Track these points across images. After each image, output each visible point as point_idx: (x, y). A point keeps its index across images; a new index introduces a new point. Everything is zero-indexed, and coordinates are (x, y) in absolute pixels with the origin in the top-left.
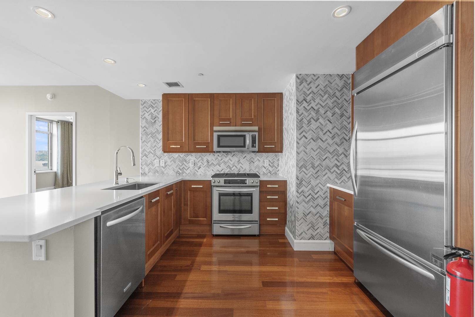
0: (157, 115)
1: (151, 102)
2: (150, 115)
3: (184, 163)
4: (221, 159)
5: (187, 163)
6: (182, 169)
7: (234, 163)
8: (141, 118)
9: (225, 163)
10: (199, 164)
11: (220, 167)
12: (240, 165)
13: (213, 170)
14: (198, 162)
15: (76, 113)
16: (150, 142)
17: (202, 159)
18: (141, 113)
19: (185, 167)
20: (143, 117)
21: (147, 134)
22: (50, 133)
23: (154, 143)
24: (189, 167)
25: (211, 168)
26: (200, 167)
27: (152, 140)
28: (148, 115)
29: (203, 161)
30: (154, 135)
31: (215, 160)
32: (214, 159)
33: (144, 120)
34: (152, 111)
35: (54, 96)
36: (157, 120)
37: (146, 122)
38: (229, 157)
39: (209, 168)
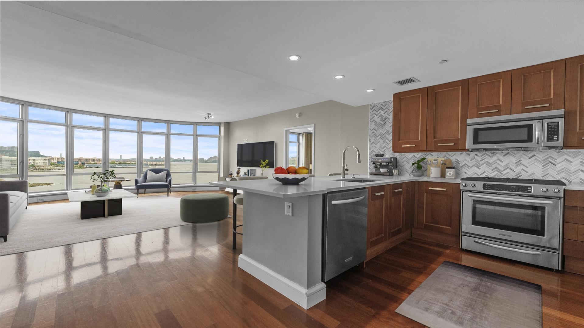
0: (387, 116)
1: (381, 104)
2: (380, 117)
4: (480, 159)
7: (507, 165)
8: (369, 121)
9: (489, 164)
11: (480, 169)
12: (522, 167)
15: (315, 124)
16: (379, 143)
18: (370, 117)
20: (372, 121)
21: (376, 136)
22: (298, 143)
23: (384, 143)
27: (381, 141)
28: (378, 118)
30: (383, 136)
31: (471, 161)
32: (469, 160)
33: (374, 123)
34: (382, 113)
35: (300, 114)
36: (387, 121)
37: (375, 124)
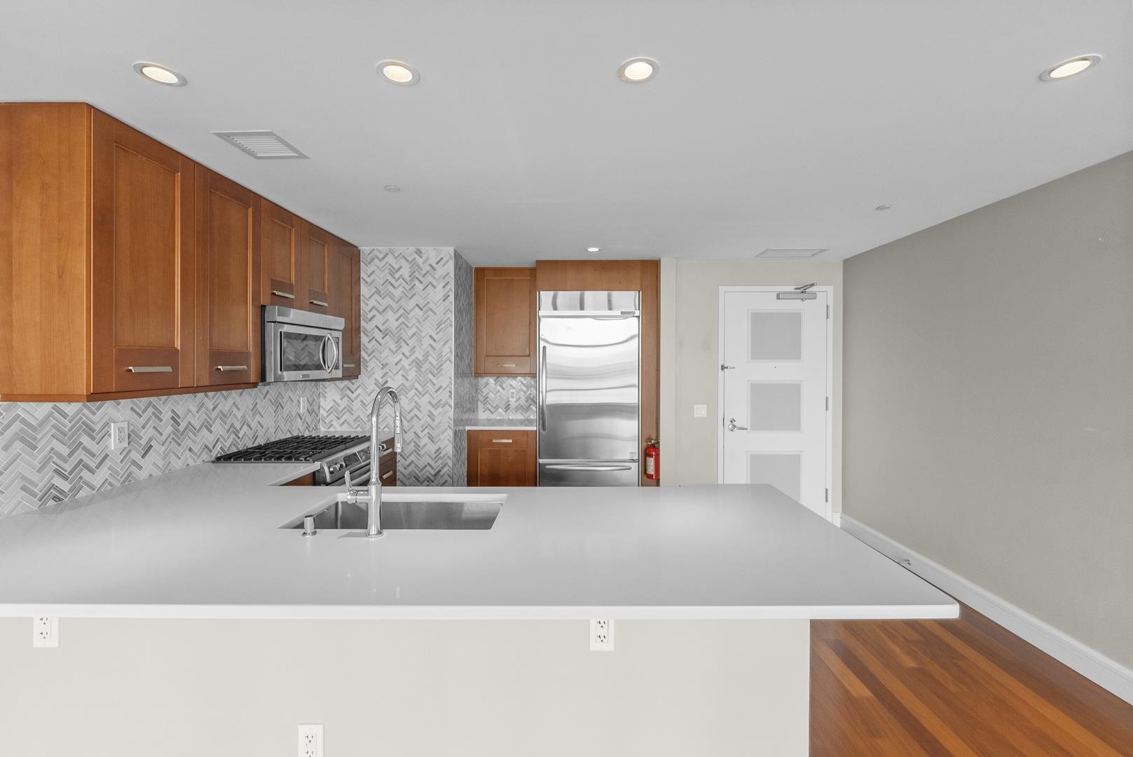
3: (81, 443)
5: (98, 437)
6: (70, 473)
7: (244, 416)
9: (223, 416)
10: (147, 434)
11: (211, 432)
12: (258, 417)
13: (190, 450)
14: (143, 427)
17: (157, 415)
19: (87, 459)
24: (107, 456)
25: (188, 443)
26: (151, 446)
29: (161, 420)
31: (198, 412)
32: (194, 410)
38: (233, 399)
39: (179, 445)
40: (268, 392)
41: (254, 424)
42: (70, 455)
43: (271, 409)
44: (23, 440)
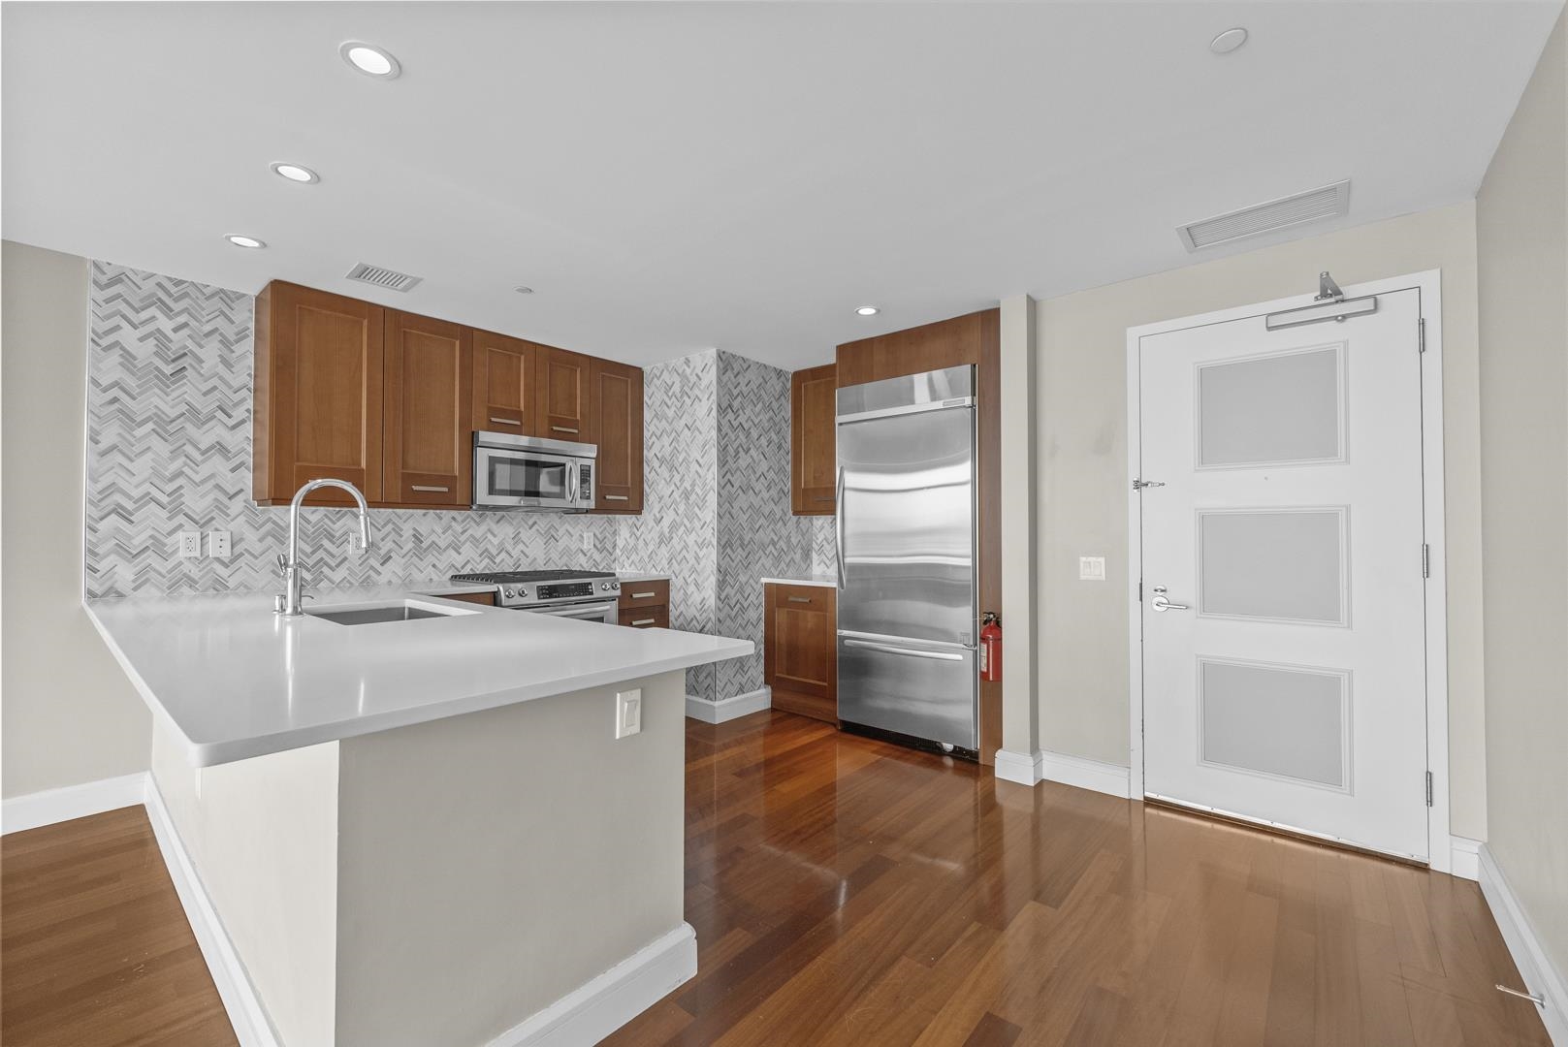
0: (190, 344)
1: (159, 285)
2: (152, 342)
3: (322, 545)
4: (460, 531)
5: (338, 542)
6: (313, 567)
7: (501, 543)
8: (89, 344)
9: (475, 541)
10: (386, 546)
11: (460, 554)
12: (521, 546)
13: (434, 566)
14: (383, 540)
16: (149, 455)
17: (398, 531)
18: (90, 322)
19: (327, 559)
20: (104, 342)
21: (128, 419)
23: (172, 459)
24: (345, 559)
25: (430, 559)
26: (390, 557)
27: (161, 448)
28: (141, 340)
29: (401, 536)
30: (171, 428)
31: (443, 533)
32: (440, 531)
33: (115, 357)
34: (166, 325)
36: (191, 365)
37: (121, 364)
38: (488, 524)
39: (422, 560)
40: (535, 523)
41: (515, 553)
42: (313, 553)
43: (541, 541)
44: (274, 536)
